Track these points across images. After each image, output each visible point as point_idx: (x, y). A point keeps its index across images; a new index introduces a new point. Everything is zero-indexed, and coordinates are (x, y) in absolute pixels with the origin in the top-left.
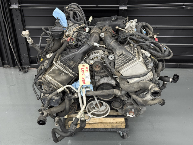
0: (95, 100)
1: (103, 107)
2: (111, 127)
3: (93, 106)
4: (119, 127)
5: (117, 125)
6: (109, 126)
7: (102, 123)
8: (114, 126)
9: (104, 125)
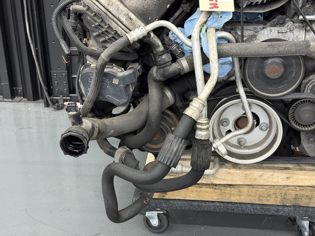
0: (239, 97)
1: (257, 130)
2: (279, 200)
3: (227, 128)
4: (303, 202)
5: (297, 195)
6: (275, 196)
7: (252, 187)
8: (288, 197)
9: (258, 192)
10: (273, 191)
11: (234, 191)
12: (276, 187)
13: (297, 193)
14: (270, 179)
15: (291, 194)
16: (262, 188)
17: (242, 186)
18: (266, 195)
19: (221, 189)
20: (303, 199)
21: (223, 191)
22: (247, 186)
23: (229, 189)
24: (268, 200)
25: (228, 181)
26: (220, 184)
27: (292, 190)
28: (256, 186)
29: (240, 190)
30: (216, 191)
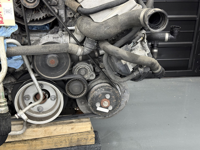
1: (49, 100)
2: (68, 143)
3: (30, 101)
4: (83, 143)
5: (78, 139)
6: (65, 142)
7: (50, 138)
8: (73, 141)
9: (54, 141)
10: (63, 138)
11: (38, 142)
12: (65, 136)
13: (78, 138)
14: (61, 131)
15: (75, 139)
16: (57, 138)
17: (43, 138)
18: (59, 142)
19: (29, 143)
20: (82, 141)
21: (30, 144)
22: (47, 138)
23: (34, 142)
24: (61, 145)
25: (33, 136)
26: (28, 140)
27: (75, 136)
28: (53, 137)
29: (42, 142)
30: (26, 144)
